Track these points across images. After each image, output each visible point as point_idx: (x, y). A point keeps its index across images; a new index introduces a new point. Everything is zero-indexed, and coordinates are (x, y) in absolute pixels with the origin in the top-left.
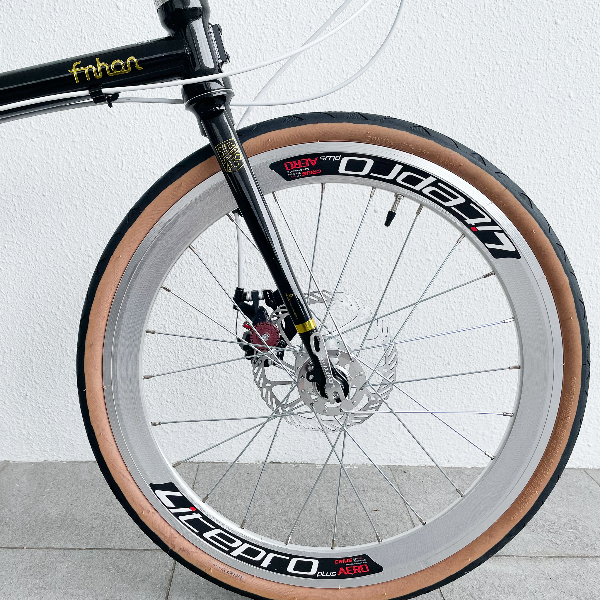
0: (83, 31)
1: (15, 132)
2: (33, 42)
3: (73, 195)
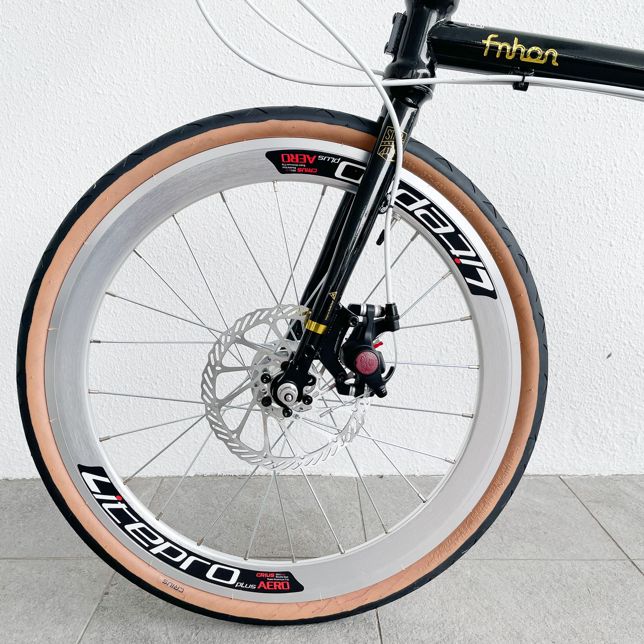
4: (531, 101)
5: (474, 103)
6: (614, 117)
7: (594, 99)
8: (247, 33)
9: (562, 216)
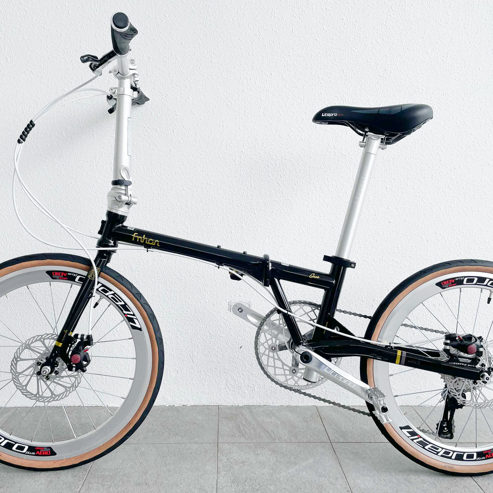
0: (370, 198)
1: (333, 242)
2: (346, 202)
3: (358, 272)
4: (203, 230)
5: (177, 229)
6: (239, 240)
7: (230, 231)
8: (71, 191)
9: (218, 282)
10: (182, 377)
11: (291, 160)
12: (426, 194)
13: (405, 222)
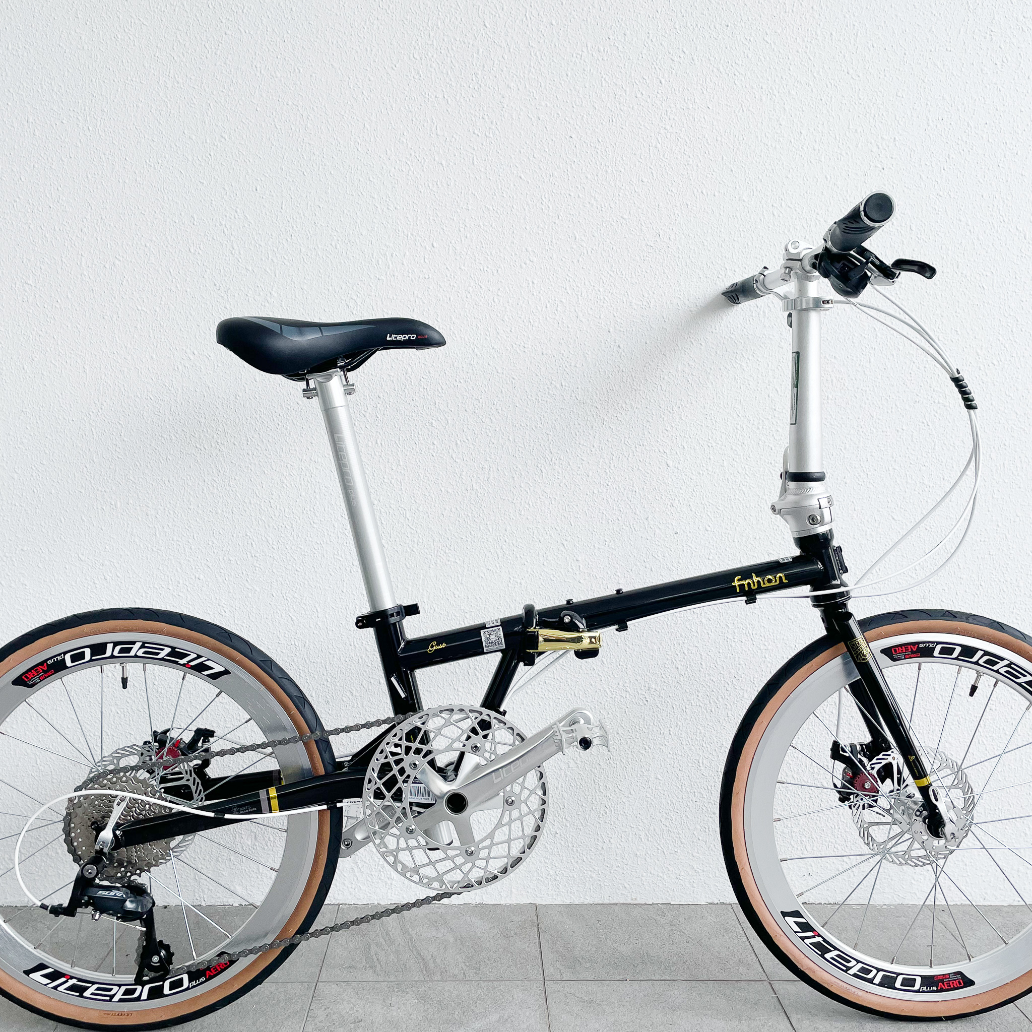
10: (266, 848)
11: (476, 411)
12: (746, 476)
13: (706, 532)
